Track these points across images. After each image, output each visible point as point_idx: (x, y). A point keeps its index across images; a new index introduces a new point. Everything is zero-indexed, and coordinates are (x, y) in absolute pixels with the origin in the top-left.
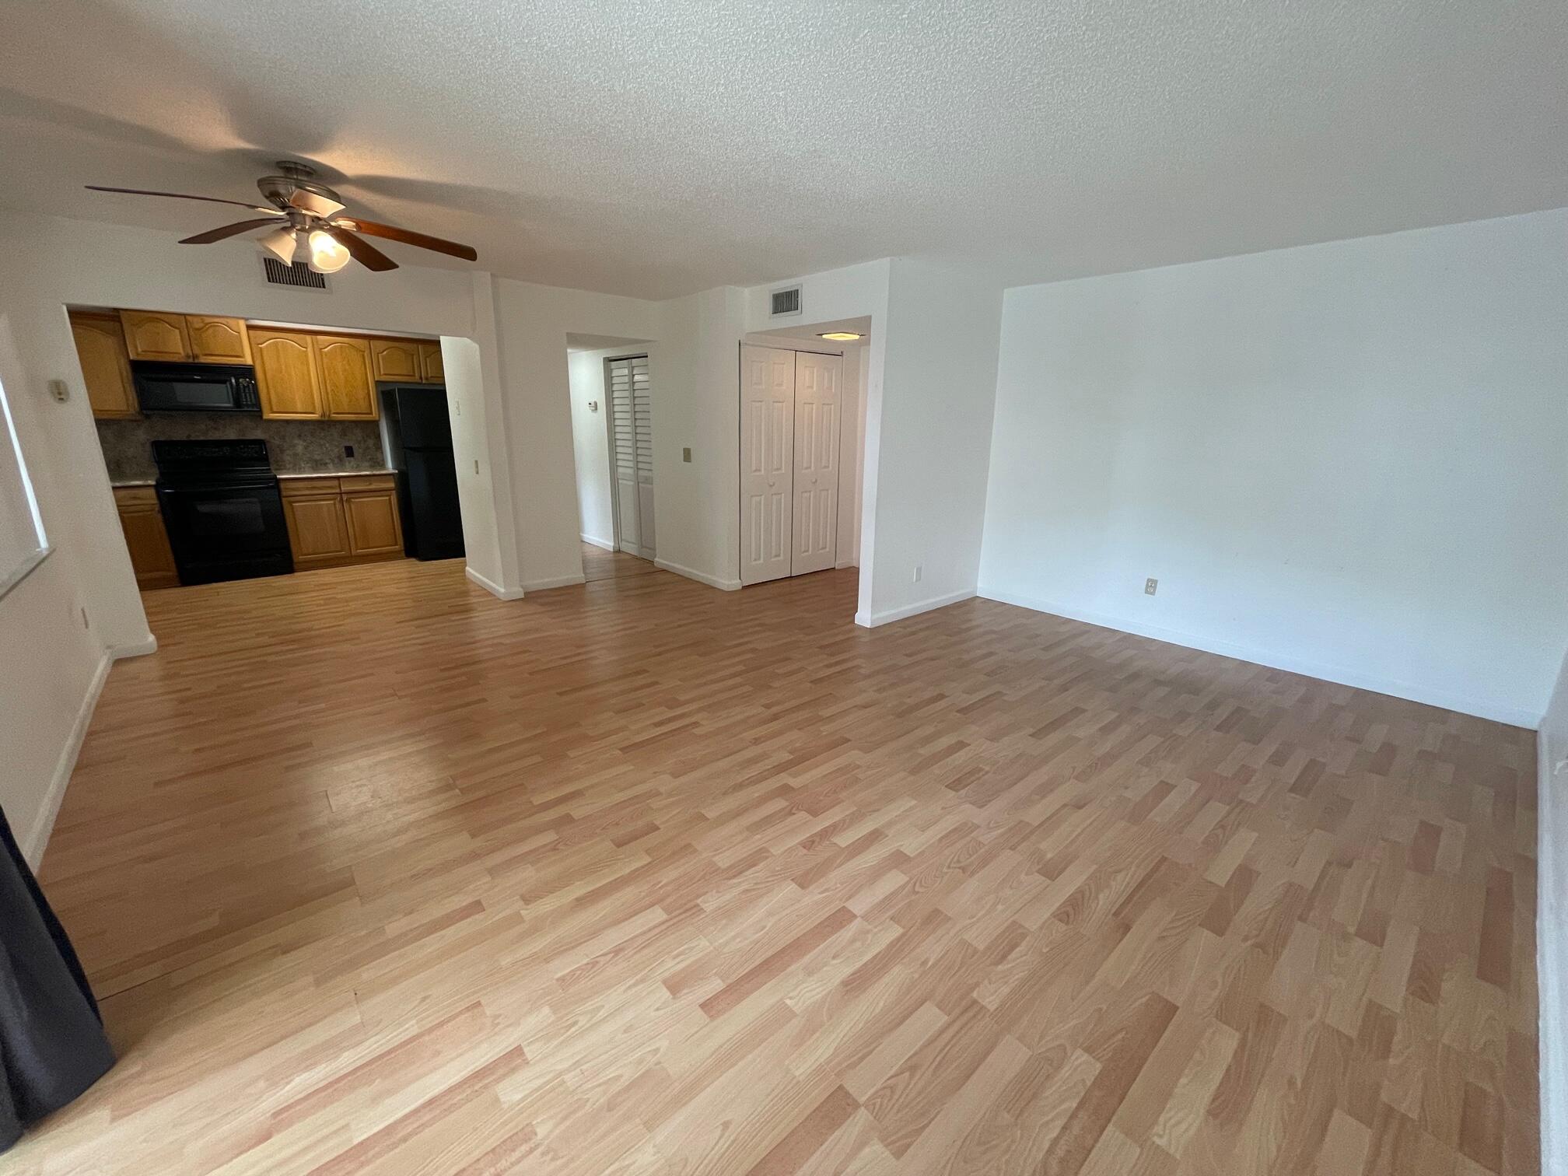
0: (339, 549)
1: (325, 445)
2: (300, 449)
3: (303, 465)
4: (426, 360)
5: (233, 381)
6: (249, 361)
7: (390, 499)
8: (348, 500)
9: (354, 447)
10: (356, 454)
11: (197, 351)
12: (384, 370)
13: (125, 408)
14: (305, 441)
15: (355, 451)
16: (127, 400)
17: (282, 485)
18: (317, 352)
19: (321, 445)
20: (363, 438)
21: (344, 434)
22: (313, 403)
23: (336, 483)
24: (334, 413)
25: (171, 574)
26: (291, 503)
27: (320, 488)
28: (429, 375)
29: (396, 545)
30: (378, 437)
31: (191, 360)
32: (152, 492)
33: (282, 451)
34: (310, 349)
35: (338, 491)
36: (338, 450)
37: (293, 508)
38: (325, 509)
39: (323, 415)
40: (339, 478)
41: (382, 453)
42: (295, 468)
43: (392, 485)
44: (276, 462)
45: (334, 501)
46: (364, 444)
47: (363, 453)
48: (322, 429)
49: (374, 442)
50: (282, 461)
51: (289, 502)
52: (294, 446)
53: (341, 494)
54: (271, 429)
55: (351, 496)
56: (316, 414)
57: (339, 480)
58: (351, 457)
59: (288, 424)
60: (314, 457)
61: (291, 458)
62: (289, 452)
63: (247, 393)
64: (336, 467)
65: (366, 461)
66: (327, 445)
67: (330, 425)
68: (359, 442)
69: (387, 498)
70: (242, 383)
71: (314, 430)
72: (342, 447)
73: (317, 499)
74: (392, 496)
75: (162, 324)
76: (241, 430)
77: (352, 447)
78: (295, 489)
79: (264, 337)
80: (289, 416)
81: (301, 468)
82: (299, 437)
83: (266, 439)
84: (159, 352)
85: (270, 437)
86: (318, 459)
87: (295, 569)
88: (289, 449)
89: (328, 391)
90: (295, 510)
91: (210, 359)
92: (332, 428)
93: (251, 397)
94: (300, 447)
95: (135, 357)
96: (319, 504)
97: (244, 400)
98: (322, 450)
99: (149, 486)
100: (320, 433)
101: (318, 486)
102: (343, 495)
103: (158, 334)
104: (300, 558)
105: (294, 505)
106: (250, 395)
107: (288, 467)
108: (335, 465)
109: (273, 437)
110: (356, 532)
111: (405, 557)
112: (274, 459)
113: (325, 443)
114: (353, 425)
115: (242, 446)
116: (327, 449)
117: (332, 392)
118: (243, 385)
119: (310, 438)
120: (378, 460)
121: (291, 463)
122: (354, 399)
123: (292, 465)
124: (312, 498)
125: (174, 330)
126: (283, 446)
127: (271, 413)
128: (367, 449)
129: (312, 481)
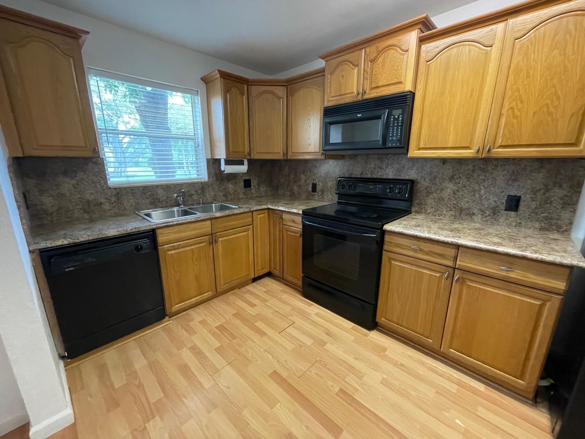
2: (447, 193)
3: (445, 212)
5: (386, 115)
6: (410, 87)
8: (462, 281)
9: (523, 197)
10: (521, 208)
11: (367, 86)
13: (318, 150)
14: (456, 184)
15: (522, 203)
17: (387, 238)
18: (508, 44)
19: (474, 191)
20: (546, 185)
21: (514, 178)
22: (472, 134)
23: (452, 252)
24: (501, 146)
25: (299, 283)
26: (390, 259)
27: (427, 253)
29: (521, 377)
30: (577, 186)
32: (299, 219)
33: (429, 193)
34: (496, 47)
35: (450, 263)
36: (497, 200)
37: (390, 263)
38: (425, 280)
40: (458, 247)
41: (574, 211)
42: (435, 213)
43: (561, 285)
44: (420, 204)
45: (441, 274)
46: (544, 194)
47: (536, 208)
48: (484, 170)
49: (566, 193)
50: (425, 205)
51: (389, 258)
52: (442, 190)
53: (455, 268)
54: (425, 169)
55: (465, 276)
56: (471, 149)
57: (458, 250)
58: (513, 214)
59: (444, 163)
60: (460, 204)
61: (435, 202)
62: (435, 195)
63: (395, 126)
64: (484, 221)
65: (537, 226)
66: (483, 192)
67: (496, 166)
68: (535, 192)
69: (538, 303)
70: (393, 115)
71: (473, 171)
72: (504, 197)
73: (422, 265)
74: (548, 304)
75: (348, 65)
76: (399, 170)
77: (520, 197)
78: (398, 245)
79: (437, 47)
80: (435, 153)
81: (441, 215)
82: (452, 178)
83: (417, 180)
84: (341, 95)
85: (422, 177)
86: (464, 207)
87: (378, 327)
88: (436, 192)
89: (504, 111)
90: (392, 267)
91: (374, 93)
92: (499, 169)
93: (397, 131)
94: (449, 190)
95: (326, 104)
96: (421, 270)
97: (391, 135)
98: (473, 197)
99: (299, 214)
100: (478, 175)
101: (426, 250)
102: (456, 270)
103: (343, 76)
104: (383, 319)
105: (393, 262)
106: (397, 129)
107: (429, 211)
108: (484, 219)
109: (424, 177)
110: (458, 325)
111: (530, 402)
112: (418, 201)
113: (481, 189)
114: (537, 165)
115: (392, 186)
116: (481, 196)
117: (510, 111)
118: (394, 118)
119: (464, 181)
120: (559, 222)
121: (432, 207)
122: (549, 119)
123: (433, 210)
124: (416, 261)
125: (354, 69)
126: (431, 189)
127: (417, 150)
128: (546, 202)
129: (420, 242)
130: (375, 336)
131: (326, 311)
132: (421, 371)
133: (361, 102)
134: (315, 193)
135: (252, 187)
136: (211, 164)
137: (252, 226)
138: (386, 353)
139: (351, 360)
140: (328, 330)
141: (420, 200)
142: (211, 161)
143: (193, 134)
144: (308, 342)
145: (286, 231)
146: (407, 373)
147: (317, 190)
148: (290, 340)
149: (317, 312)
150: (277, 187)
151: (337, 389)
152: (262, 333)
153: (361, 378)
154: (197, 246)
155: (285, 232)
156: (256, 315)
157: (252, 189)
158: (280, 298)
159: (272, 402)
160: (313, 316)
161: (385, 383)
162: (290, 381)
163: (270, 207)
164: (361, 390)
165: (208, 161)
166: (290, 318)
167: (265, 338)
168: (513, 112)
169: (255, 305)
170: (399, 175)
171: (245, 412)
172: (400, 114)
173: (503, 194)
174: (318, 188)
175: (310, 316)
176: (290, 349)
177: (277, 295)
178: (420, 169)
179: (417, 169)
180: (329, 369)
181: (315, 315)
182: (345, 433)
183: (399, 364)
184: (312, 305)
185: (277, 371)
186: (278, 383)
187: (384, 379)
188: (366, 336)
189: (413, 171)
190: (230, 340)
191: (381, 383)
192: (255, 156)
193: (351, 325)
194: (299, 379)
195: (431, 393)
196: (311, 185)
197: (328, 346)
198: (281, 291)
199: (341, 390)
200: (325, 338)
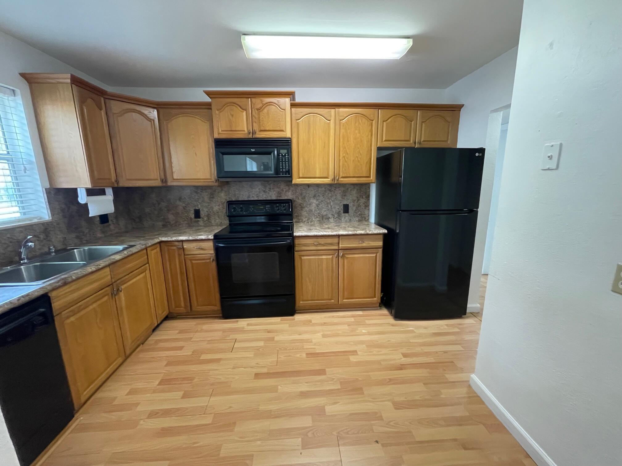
0: (330, 298)
1: (330, 203)
3: (314, 219)
4: (422, 125)
5: (276, 152)
6: (288, 135)
7: (376, 256)
8: (344, 256)
9: (349, 205)
10: (350, 211)
11: (256, 127)
12: (386, 137)
13: (208, 177)
14: (317, 200)
15: (350, 208)
16: (211, 171)
17: (297, 242)
18: (337, 122)
19: (328, 203)
20: (357, 198)
21: (345, 194)
22: (328, 169)
23: (336, 240)
24: (343, 177)
25: (216, 308)
26: (301, 256)
27: (323, 245)
28: (422, 140)
29: (375, 297)
30: (368, 197)
31: (251, 136)
33: (302, 208)
34: (332, 122)
35: (336, 248)
36: (339, 208)
37: (301, 259)
38: (325, 263)
39: (334, 179)
40: (339, 236)
41: (369, 210)
42: (308, 221)
43: (381, 243)
44: (297, 216)
45: (332, 255)
46: (357, 202)
47: (355, 210)
48: (330, 191)
49: (365, 201)
50: (301, 216)
51: (299, 256)
52: (310, 204)
53: (339, 250)
54: (298, 191)
55: (345, 252)
56: (328, 179)
57: (339, 238)
58: (347, 214)
59: (309, 187)
60: (322, 213)
61: (307, 213)
62: (306, 209)
63: (284, 161)
64: (335, 221)
65: (357, 219)
66: (332, 203)
67: (336, 188)
68: (354, 201)
69: (374, 255)
70: (281, 153)
71: (325, 191)
72: (341, 205)
73: (320, 254)
74: (378, 254)
75: (236, 107)
76: (279, 193)
77: (348, 205)
78: (305, 245)
79: (302, 113)
80: (310, 181)
81: (312, 221)
82: (314, 196)
83: (293, 199)
84: (232, 131)
85: (296, 197)
86: (324, 214)
87: (297, 312)
88: (307, 206)
89: (341, 158)
90: (303, 262)
91: (263, 134)
92: (337, 190)
93: (286, 165)
94: (314, 205)
95: (216, 136)
96: (321, 257)
97: (281, 168)
98: (327, 208)
99: (209, 240)
100: (328, 194)
101: (322, 243)
102: (340, 251)
103: (232, 116)
104: (301, 302)
105: (303, 258)
106: (285, 163)
107: (304, 220)
108: (335, 220)
109: (298, 197)
110: (345, 283)
111: (379, 308)
112: (296, 214)
113: (330, 202)
114: (352, 187)
115: (278, 205)
116: (331, 206)
117: (343, 158)
118: (282, 155)
119: (321, 198)
120: (365, 216)
121: (306, 217)
122: (359, 164)
123: (307, 219)
124: (317, 252)
125: (243, 112)
126: (303, 204)
127: (298, 179)
128: (359, 206)
129: (318, 239)
130: (298, 317)
131: (254, 320)
132: (336, 320)
133: (252, 139)
134: (199, 219)
135: (110, 222)
136: (53, 196)
137: (148, 265)
138: (313, 322)
139: (296, 337)
140: (267, 330)
141: (297, 213)
142: (52, 192)
143: (6, 152)
144: (261, 344)
145: (191, 260)
146: (331, 325)
147: (201, 216)
148: (244, 351)
149: (247, 323)
150: (140, 219)
151: (304, 355)
152: (218, 360)
153: (311, 342)
154: (99, 302)
155: (189, 262)
156: (193, 352)
157: (110, 225)
158: (202, 330)
159: (274, 389)
160: (246, 327)
161: (324, 336)
162: (271, 372)
163: (164, 239)
164: (316, 347)
165: (48, 192)
166: (228, 338)
167: (222, 362)
168: (345, 159)
169: (183, 347)
170: (280, 197)
171: (260, 408)
172: (286, 153)
173: (341, 204)
174: (202, 214)
175: (243, 329)
176: (253, 355)
177: (196, 330)
178: (294, 191)
179: (292, 191)
180: (290, 349)
181: (247, 326)
182: (327, 370)
183: (323, 323)
184: (237, 321)
185: (257, 373)
186: (266, 378)
187: (322, 335)
188: (294, 319)
189: (290, 193)
190: (191, 383)
191: (323, 337)
192: (124, 183)
193: (279, 319)
194: (277, 366)
195: (346, 327)
196: (193, 212)
197: (277, 338)
198: (195, 325)
199: (307, 354)
200: (270, 335)
